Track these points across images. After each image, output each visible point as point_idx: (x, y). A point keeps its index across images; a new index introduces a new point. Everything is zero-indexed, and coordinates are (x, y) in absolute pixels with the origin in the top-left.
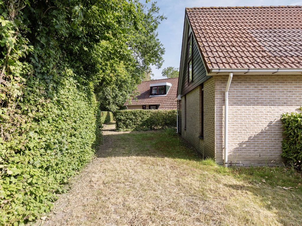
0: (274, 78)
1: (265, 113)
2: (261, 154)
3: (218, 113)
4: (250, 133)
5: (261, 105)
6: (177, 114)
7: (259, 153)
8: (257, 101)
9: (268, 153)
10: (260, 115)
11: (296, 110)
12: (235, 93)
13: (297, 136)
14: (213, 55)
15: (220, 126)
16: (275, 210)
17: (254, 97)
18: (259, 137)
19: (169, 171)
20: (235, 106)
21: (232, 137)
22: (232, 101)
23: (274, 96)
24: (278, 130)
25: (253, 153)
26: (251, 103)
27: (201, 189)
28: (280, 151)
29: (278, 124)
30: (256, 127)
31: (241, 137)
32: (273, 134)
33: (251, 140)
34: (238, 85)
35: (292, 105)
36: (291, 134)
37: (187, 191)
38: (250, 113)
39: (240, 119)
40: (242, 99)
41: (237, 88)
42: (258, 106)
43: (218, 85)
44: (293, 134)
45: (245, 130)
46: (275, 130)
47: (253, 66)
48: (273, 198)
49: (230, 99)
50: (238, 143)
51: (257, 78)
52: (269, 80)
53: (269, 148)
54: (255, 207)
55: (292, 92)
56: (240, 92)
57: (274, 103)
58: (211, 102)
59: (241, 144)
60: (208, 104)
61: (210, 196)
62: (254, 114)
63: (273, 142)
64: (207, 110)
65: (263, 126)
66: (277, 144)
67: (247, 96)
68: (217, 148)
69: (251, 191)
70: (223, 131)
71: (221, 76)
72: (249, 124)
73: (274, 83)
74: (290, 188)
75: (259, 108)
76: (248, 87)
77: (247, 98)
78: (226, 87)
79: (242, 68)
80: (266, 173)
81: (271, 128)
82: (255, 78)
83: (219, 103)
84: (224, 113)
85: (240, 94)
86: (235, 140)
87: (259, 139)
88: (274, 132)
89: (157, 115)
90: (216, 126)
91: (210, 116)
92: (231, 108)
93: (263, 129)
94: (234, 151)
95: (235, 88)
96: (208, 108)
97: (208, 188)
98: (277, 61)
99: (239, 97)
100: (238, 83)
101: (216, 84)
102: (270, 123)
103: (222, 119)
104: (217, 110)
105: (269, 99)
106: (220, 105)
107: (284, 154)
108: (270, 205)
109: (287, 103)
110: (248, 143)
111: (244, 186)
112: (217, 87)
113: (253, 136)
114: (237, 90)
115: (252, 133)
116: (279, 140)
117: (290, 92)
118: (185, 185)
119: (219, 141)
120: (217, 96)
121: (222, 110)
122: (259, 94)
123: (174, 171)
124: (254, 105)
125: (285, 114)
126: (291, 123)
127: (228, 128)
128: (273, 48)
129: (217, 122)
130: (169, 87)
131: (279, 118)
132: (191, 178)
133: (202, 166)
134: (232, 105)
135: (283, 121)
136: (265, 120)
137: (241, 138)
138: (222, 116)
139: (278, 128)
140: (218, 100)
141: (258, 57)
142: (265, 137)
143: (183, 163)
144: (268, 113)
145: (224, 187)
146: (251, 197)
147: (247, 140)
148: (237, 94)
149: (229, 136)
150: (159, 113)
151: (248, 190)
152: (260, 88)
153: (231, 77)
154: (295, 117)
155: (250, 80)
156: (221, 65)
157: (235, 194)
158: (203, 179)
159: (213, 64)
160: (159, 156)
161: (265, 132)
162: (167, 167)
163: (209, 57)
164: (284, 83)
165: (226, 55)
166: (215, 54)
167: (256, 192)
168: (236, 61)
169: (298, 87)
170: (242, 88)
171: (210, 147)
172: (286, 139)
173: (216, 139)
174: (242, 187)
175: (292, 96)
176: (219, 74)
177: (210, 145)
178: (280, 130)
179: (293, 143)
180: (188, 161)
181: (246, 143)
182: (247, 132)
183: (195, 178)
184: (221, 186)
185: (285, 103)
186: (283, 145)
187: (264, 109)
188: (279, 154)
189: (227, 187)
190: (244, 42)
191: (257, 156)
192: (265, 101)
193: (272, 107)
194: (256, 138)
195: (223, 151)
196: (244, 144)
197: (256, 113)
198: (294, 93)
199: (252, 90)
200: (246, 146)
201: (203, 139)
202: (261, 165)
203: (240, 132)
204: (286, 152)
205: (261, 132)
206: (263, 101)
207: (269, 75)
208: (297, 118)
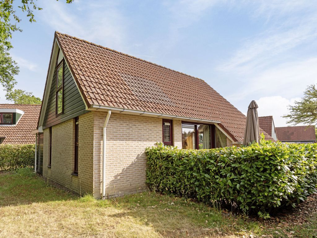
0: (140, 118)
1: (134, 147)
2: (132, 183)
3: (97, 148)
4: (123, 165)
5: (132, 140)
6: (35, 150)
7: (130, 182)
8: (129, 137)
9: (136, 181)
10: (131, 149)
11: (154, 144)
12: (112, 129)
13: (156, 165)
14: (92, 90)
15: (98, 160)
16: (151, 224)
17: (127, 134)
18: (130, 168)
19: (45, 216)
20: (111, 141)
21: (109, 170)
22: (109, 136)
23: (140, 133)
24: (143, 161)
25: (126, 183)
26: (124, 138)
27: (88, 226)
28: (145, 179)
29: (143, 156)
30: (128, 159)
31: (116, 169)
32: (140, 165)
33: (124, 171)
34: (114, 122)
35: (152, 141)
36: (152, 164)
37: (74, 231)
38: (123, 147)
39: (115, 153)
40: (117, 134)
41: (113, 125)
42: (129, 142)
43: (97, 120)
44: (153, 164)
45: (120, 163)
46: (141, 162)
47: (126, 107)
48: (148, 216)
49: (107, 134)
50: (114, 175)
51: (129, 117)
52: (137, 120)
53: (137, 177)
54: (137, 227)
55: (152, 130)
56: (116, 128)
57: (140, 139)
58: (89, 136)
59: (116, 177)
60: (85, 139)
61: (100, 229)
62: (127, 149)
63: (140, 171)
64: (83, 145)
65: (133, 158)
66: (143, 173)
67: (121, 132)
68: (96, 183)
69: (131, 216)
70: (101, 166)
71: (99, 112)
72: (123, 157)
73: (140, 122)
74: (156, 206)
75: (130, 143)
76: (122, 124)
77: (122, 134)
78: (104, 123)
79: (118, 107)
80: (138, 198)
81: (139, 160)
82: (127, 117)
83: (98, 138)
84: (102, 148)
85: (116, 130)
86: (111, 173)
87: (130, 170)
88: (141, 163)
89: (4, 151)
90: (95, 160)
91: (87, 151)
92: (108, 143)
93: (133, 161)
94: (110, 183)
95: (112, 125)
96: (85, 143)
97: (95, 223)
98: (143, 105)
99: (115, 133)
100: (114, 120)
101: (95, 119)
102: (138, 156)
103: (100, 153)
104: (96, 145)
105: (137, 135)
106: (98, 140)
107: (147, 180)
108: (147, 222)
109: (149, 139)
110: (122, 174)
111: (125, 213)
112: (96, 123)
113: (126, 168)
114: (113, 126)
115: (125, 166)
116: (144, 169)
117: (151, 130)
118: (70, 226)
119: (97, 175)
120: (96, 131)
121: (100, 145)
122: (130, 131)
123: (51, 215)
124: (127, 140)
125: (147, 148)
126: (152, 155)
127: (106, 162)
128: (138, 94)
129: (95, 157)
130: (20, 115)
131: (144, 152)
132: (74, 218)
133: (81, 204)
134: (109, 140)
135: (147, 153)
136: (134, 153)
137: (116, 171)
138: (100, 151)
139: (143, 160)
140: (97, 135)
141: (129, 99)
142: (134, 168)
143: (59, 205)
144: (137, 147)
145: (109, 217)
146: (132, 220)
147: (121, 172)
148: (113, 130)
149: (106, 169)
150: (8, 149)
151: (129, 215)
152: (131, 126)
153: (109, 114)
154: (155, 150)
155: (123, 118)
156: (100, 102)
157: (120, 222)
158: (87, 216)
159: (92, 99)
160: (22, 203)
161: (135, 164)
162: (41, 213)
163: (88, 92)
164: (147, 123)
165: (103, 93)
166: (94, 90)
167: (134, 215)
168: (113, 100)
169: (156, 127)
170: (117, 125)
171: (87, 183)
172: (149, 169)
173: (95, 174)
174: (123, 214)
175: (152, 134)
176: (98, 110)
177: (87, 181)
178: (144, 161)
179: (153, 171)
180: (64, 202)
181: (120, 174)
182: (121, 165)
183: (79, 217)
184: (106, 217)
185: (147, 139)
186: (147, 174)
187: (134, 143)
188: (144, 181)
189: (112, 217)
190: (117, 83)
191: (129, 186)
192: (134, 137)
193: (139, 142)
194: (128, 170)
195: (101, 185)
196: (119, 176)
197: (128, 148)
198: (153, 131)
199: (126, 127)
200: (121, 178)
201: (77, 176)
202: (131, 193)
203: (115, 165)
204: (149, 179)
205: (132, 164)
206: (133, 137)
207: (137, 116)
208: (156, 151)
